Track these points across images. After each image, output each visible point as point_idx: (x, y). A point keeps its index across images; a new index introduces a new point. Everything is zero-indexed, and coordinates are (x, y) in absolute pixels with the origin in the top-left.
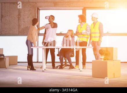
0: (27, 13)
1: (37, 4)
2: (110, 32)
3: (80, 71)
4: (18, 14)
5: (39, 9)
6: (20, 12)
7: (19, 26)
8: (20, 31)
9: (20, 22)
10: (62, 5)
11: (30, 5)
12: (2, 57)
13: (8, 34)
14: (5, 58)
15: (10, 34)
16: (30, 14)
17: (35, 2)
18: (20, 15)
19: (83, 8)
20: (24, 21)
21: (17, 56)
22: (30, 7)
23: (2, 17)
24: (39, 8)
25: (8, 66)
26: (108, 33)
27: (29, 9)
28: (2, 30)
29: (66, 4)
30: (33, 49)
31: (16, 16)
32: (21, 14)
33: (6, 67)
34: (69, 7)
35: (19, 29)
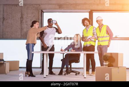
0: (30, 15)
1: (41, 6)
2: (118, 37)
3: (84, 78)
4: (20, 17)
5: (43, 12)
6: (23, 15)
7: (22, 29)
8: (22, 34)
9: (22, 25)
10: (68, 7)
11: (33, 7)
12: (2, 62)
13: (10, 37)
14: (5, 63)
15: (12, 37)
16: (34, 17)
17: (38, 4)
18: (23, 18)
19: (90, 10)
20: (27, 24)
21: (19, 61)
22: (34, 10)
23: (3, 20)
24: (43, 10)
25: (9, 71)
26: (116, 37)
27: (32, 12)
28: (3, 33)
29: (71, 6)
30: (33, 54)
31: (19, 19)
32: (24, 16)
33: (6, 73)
34: (75, 9)
35: (21, 32)
